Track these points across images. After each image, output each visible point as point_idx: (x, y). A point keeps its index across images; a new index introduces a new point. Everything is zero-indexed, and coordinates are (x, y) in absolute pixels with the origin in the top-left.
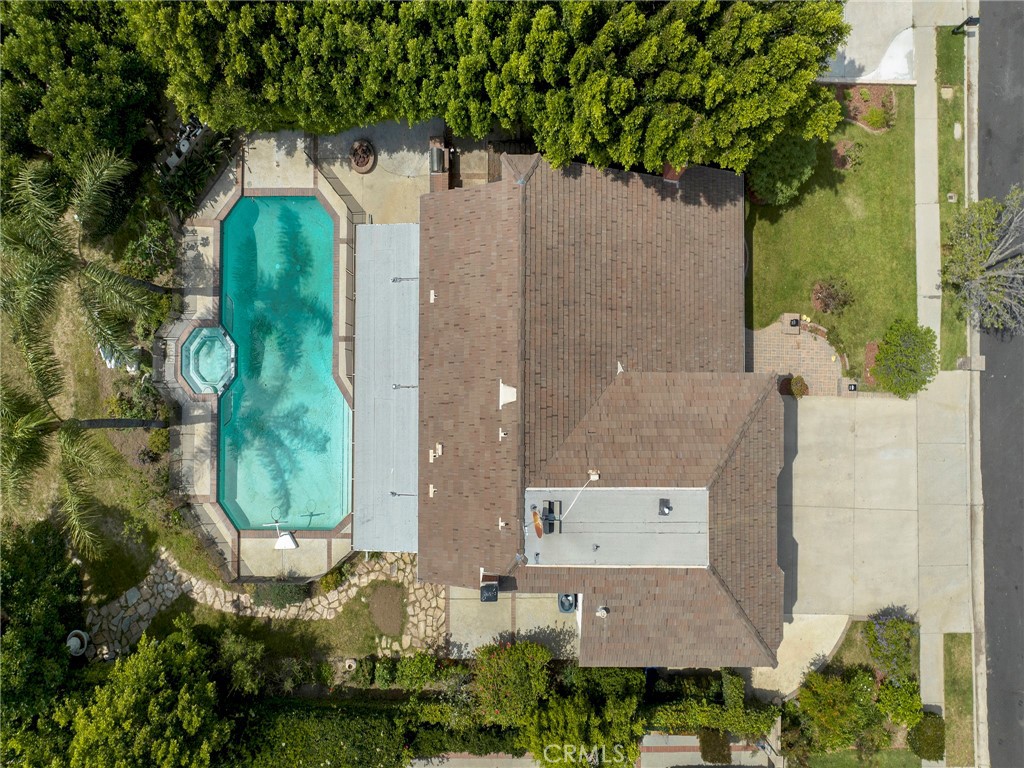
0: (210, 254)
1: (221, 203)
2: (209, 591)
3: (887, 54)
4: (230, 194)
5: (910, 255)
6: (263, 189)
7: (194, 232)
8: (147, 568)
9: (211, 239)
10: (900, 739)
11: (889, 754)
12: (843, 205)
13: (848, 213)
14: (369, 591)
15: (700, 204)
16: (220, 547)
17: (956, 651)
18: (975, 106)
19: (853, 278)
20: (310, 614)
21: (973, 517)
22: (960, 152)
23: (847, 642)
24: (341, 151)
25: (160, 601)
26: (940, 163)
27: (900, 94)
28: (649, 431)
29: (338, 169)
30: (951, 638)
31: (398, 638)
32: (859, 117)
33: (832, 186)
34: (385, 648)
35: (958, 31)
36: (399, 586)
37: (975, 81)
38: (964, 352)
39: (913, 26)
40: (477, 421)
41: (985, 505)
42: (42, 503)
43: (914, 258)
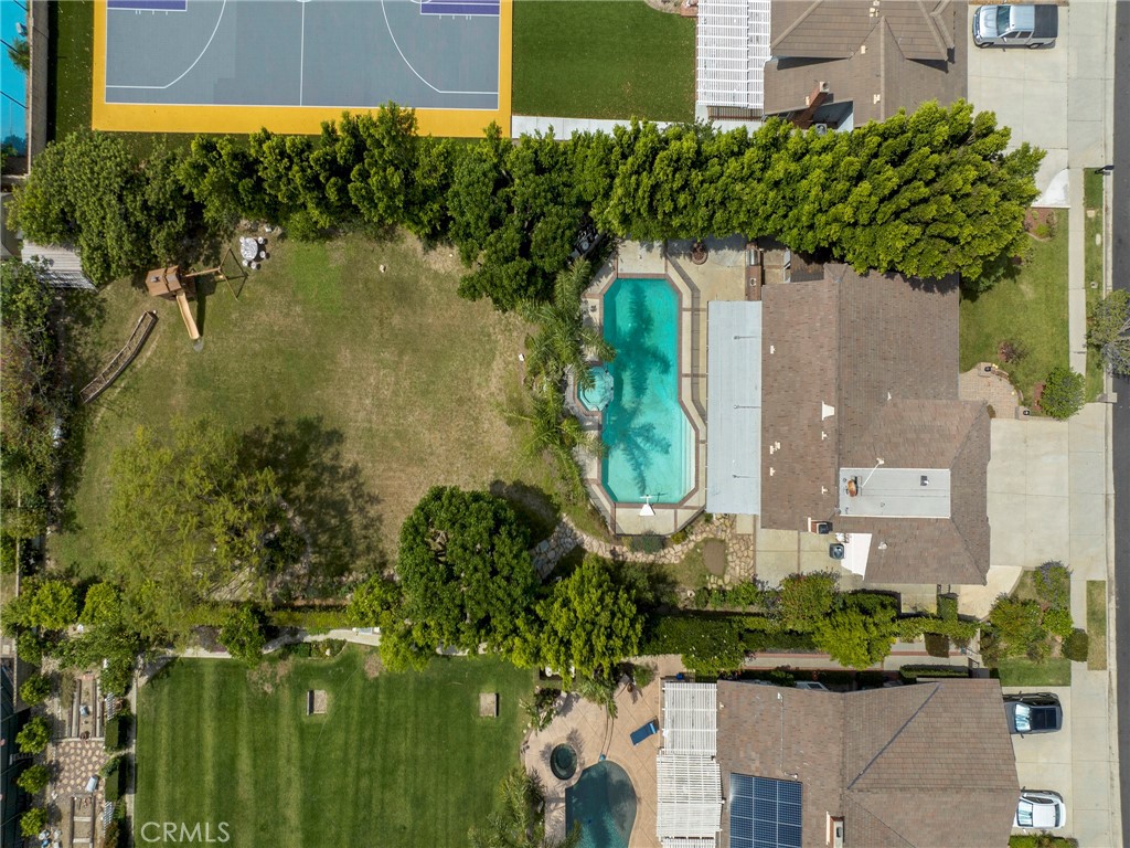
0: (596, 317)
1: (603, 283)
2: (595, 543)
3: (1050, 187)
4: (610, 276)
5: (1065, 324)
6: (630, 274)
7: (586, 302)
8: (554, 527)
9: (598, 307)
10: (1057, 651)
11: (1050, 660)
12: (1019, 290)
13: (1023, 295)
14: (702, 544)
15: (933, 292)
16: (603, 513)
17: (1095, 592)
18: (1111, 222)
19: (1027, 340)
20: (663, 560)
21: (1107, 502)
22: (1100, 254)
23: (1021, 584)
24: (684, 249)
25: (562, 550)
26: (1086, 261)
27: (1059, 215)
28: (912, 436)
29: (683, 261)
30: (1091, 584)
31: (721, 577)
32: (1030, 229)
33: (1012, 277)
34: (713, 583)
35: (1099, 172)
36: (723, 541)
37: (1110, 205)
38: (1102, 391)
39: (1068, 168)
40: (806, 428)
41: (1116, 494)
42: (483, 483)
43: (1068, 326)
